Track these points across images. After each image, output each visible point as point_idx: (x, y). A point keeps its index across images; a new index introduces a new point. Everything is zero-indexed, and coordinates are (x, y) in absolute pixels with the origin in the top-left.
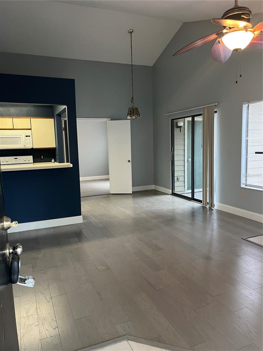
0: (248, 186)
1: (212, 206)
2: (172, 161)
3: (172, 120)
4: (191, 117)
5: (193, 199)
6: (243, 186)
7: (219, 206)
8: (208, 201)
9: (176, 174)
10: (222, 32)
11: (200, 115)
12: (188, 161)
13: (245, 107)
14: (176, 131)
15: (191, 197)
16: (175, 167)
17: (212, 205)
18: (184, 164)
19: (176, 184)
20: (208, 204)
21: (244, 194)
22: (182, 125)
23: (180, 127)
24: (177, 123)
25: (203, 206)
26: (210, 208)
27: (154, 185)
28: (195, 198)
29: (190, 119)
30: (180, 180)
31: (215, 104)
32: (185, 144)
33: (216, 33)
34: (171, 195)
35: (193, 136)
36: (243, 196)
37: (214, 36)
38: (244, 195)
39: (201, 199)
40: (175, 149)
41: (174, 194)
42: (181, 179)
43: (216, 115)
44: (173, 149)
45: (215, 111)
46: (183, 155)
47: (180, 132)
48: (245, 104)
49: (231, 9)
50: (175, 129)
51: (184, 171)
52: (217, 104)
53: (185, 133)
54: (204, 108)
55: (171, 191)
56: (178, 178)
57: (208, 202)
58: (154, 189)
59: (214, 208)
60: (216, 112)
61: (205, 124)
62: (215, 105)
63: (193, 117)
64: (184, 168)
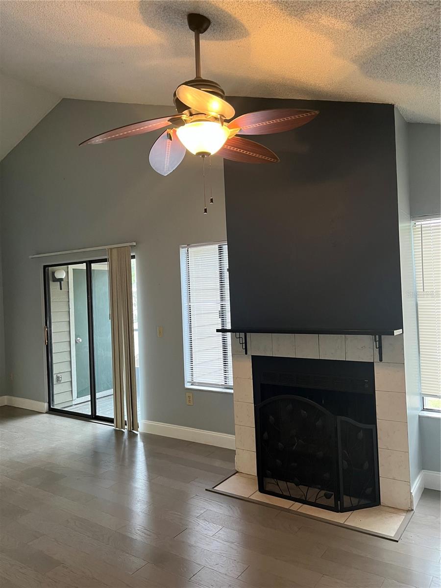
0: (197, 385)
1: (135, 427)
2: (47, 346)
3: (45, 267)
4: (85, 264)
5: (93, 417)
6: (188, 386)
7: (146, 425)
8: (126, 418)
9: (56, 370)
10: (180, 119)
11: (105, 260)
12: (76, 342)
13: (183, 251)
14: (54, 287)
15: (90, 414)
16: (53, 355)
17: (134, 425)
18: (69, 350)
19: (57, 389)
20: (126, 425)
21: (191, 399)
22: (63, 277)
23: (60, 280)
24: (53, 273)
25: (115, 430)
26: (130, 432)
27: (6, 397)
28: (97, 414)
29: (83, 266)
30: (62, 381)
31: (131, 244)
32: (69, 311)
33: (169, 118)
34: (46, 413)
35: (90, 299)
36: (189, 404)
37: (164, 122)
38: (192, 401)
39: (112, 416)
40: (52, 321)
41: (52, 411)
42: (65, 378)
43: (134, 262)
44: (48, 323)
45: (132, 255)
46: (67, 333)
47: (61, 289)
48: (183, 248)
49: (190, 81)
50: (51, 283)
51: (71, 361)
52: (135, 244)
53: (69, 292)
54: (111, 249)
55: (46, 405)
56: (58, 378)
57: (126, 421)
58: (6, 404)
59: (137, 431)
60: (133, 257)
61: (114, 276)
62: (131, 246)
63: (89, 263)
64: (69, 356)
